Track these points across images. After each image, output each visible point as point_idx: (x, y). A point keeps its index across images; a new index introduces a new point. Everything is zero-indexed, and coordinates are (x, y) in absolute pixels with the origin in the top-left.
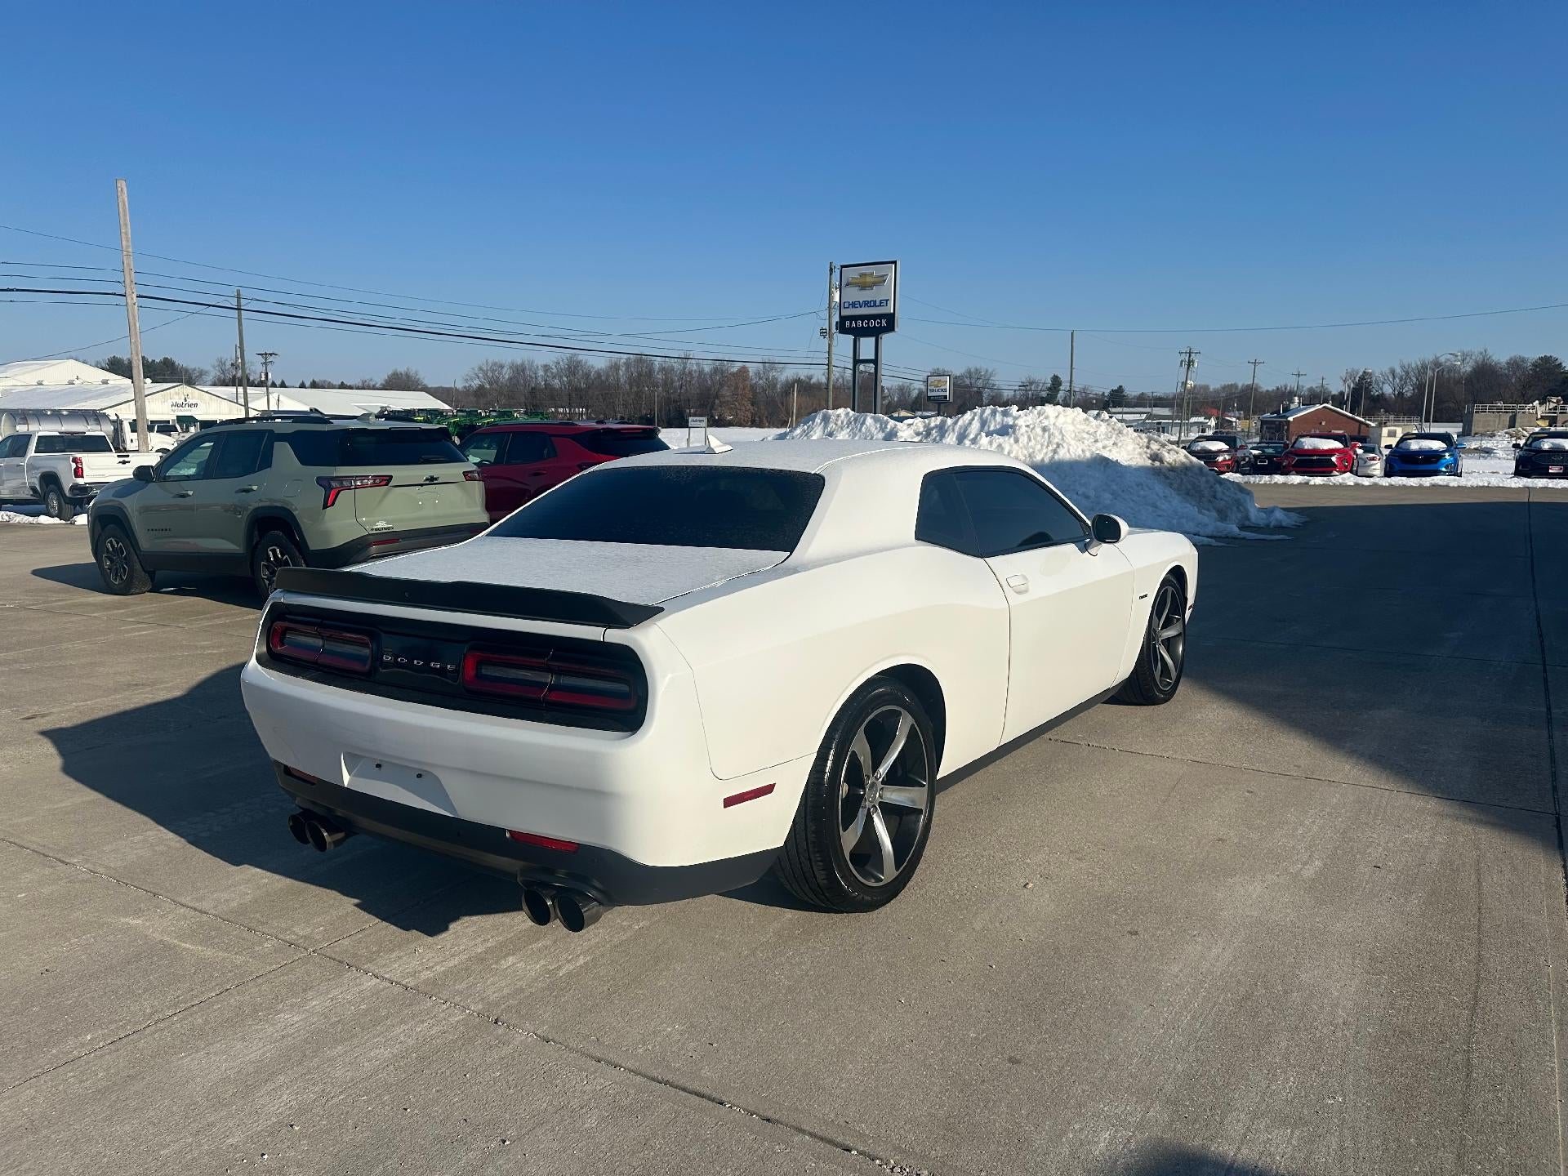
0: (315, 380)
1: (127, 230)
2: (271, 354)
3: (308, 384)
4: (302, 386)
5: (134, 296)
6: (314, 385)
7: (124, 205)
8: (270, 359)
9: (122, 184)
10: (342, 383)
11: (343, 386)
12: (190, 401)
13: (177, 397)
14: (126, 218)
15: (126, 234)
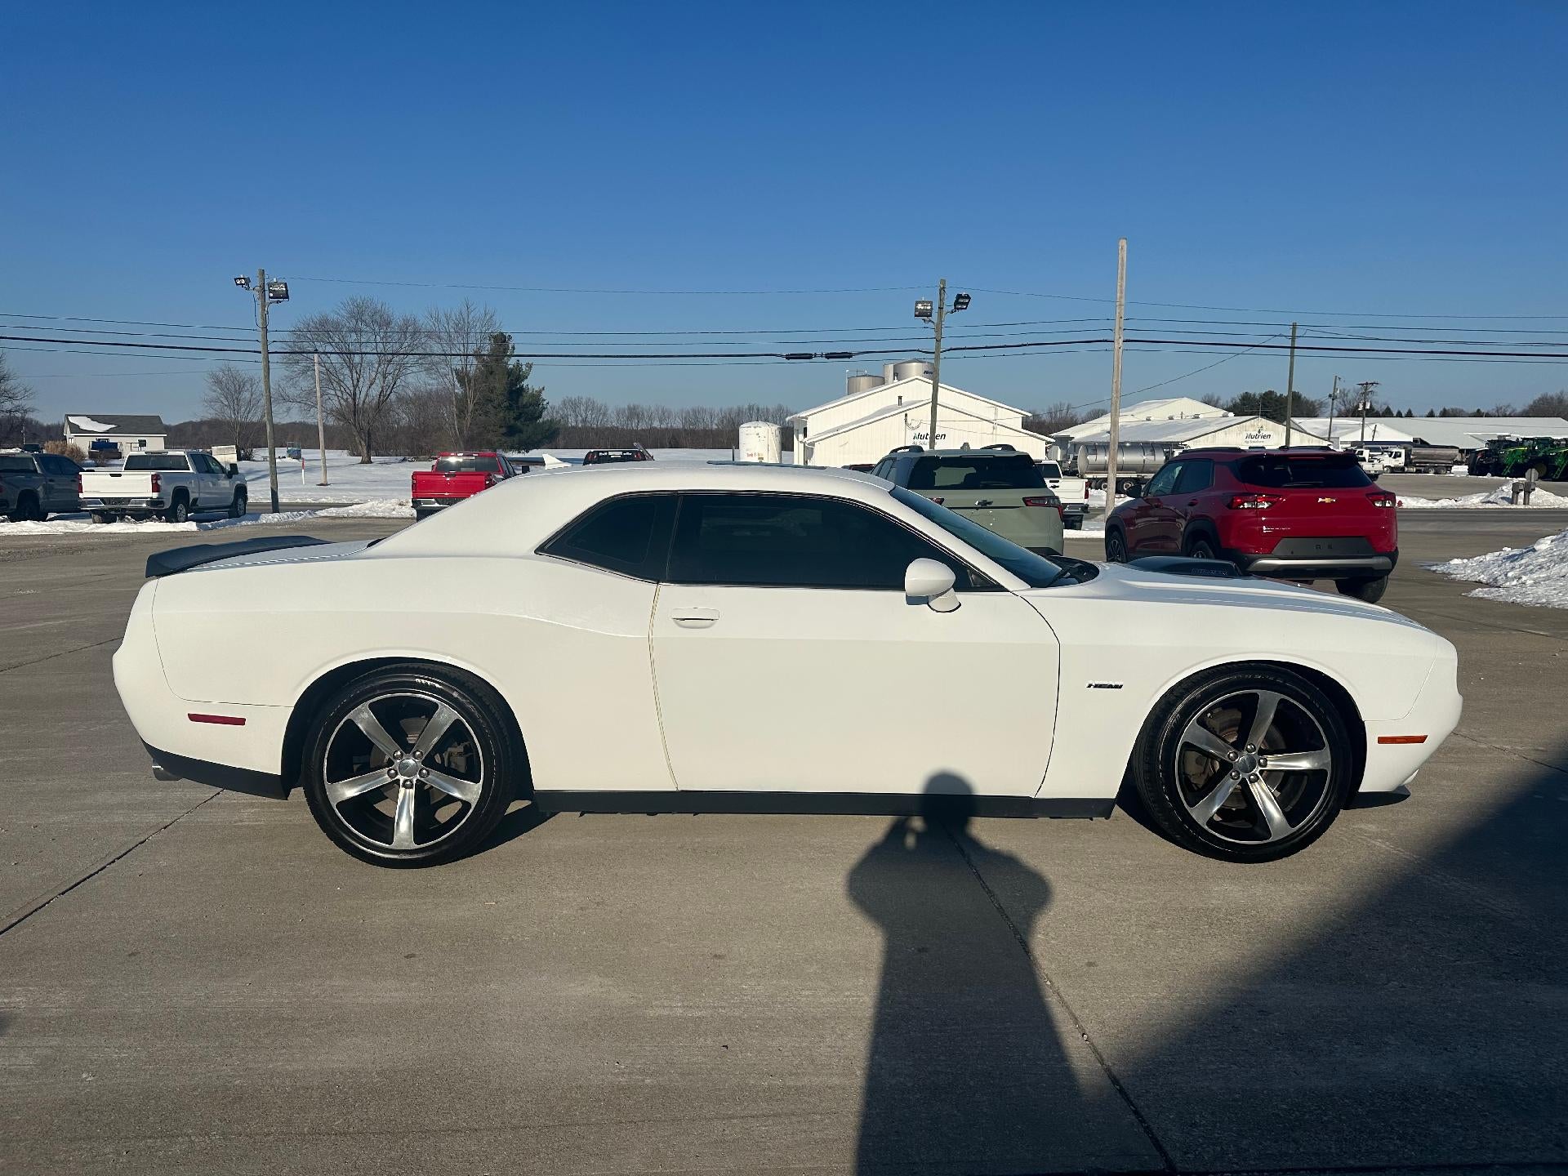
0: (1447, 408)
1: (1122, 283)
2: (1372, 384)
3: (1437, 413)
4: (1431, 415)
5: (1121, 341)
6: (1445, 414)
7: (1123, 260)
8: (1371, 388)
9: (1123, 243)
10: (1479, 410)
11: (1478, 414)
12: (1264, 433)
13: (1251, 429)
14: (1122, 271)
15: (1121, 286)
